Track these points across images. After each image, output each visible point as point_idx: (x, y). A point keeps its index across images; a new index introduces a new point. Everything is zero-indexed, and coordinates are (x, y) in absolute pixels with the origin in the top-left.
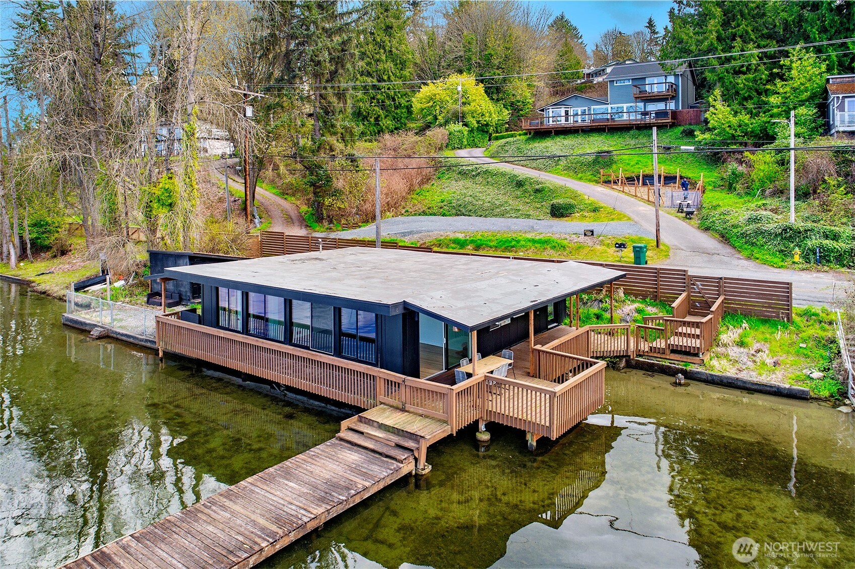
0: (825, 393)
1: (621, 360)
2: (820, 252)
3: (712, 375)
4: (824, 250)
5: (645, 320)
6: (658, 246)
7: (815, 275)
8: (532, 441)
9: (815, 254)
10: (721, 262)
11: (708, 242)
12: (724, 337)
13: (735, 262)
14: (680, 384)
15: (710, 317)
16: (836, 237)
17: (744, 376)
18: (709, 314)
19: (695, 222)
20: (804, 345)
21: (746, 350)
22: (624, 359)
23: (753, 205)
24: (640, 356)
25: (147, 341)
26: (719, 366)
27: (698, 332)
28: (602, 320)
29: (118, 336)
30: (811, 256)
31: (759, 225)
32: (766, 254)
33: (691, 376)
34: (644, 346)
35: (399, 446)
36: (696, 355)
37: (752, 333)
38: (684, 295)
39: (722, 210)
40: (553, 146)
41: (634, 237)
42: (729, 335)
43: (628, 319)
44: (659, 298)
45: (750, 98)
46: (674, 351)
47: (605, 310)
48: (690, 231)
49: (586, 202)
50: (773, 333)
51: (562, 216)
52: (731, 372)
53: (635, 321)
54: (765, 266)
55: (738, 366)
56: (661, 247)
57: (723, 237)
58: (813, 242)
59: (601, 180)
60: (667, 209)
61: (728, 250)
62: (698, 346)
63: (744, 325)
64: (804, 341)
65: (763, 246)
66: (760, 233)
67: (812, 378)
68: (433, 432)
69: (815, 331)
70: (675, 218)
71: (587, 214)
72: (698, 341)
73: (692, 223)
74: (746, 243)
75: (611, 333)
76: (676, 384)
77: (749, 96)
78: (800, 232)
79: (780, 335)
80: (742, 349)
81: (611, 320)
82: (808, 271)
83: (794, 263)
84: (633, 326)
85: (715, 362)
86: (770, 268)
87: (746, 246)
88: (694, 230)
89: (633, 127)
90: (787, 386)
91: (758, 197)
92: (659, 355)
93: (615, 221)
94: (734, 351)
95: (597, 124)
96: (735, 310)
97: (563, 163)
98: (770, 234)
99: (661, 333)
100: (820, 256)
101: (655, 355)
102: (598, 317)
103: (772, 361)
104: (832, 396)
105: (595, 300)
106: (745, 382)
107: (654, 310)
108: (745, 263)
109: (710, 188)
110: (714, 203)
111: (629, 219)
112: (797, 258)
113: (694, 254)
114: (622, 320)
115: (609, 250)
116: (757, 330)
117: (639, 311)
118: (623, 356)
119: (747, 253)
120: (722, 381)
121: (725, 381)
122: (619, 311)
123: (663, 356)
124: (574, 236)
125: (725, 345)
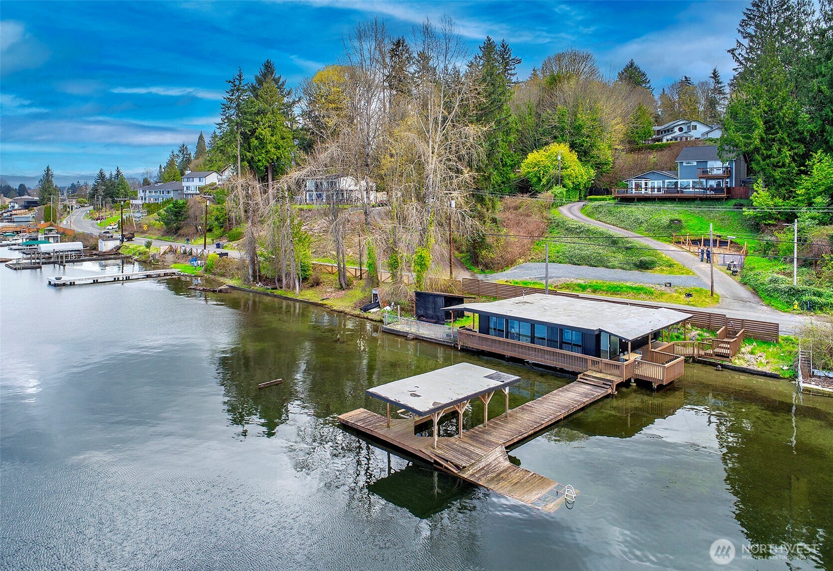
0: (787, 376)
1: (690, 359)
2: (810, 304)
3: (735, 367)
4: (812, 303)
5: (703, 340)
6: (712, 295)
7: (805, 317)
8: (655, 386)
9: (807, 305)
10: (751, 307)
11: (744, 293)
12: (743, 350)
13: (760, 307)
14: (719, 370)
15: (735, 339)
16: (820, 295)
17: (751, 367)
18: (735, 338)
19: (738, 278)
20: (783, 355)
21: (754, 356)
22: (692, 359)
23: (777, 269)
24: (701, 357)
25: (444, 341)
26: (738, 363)
27: (729, 346)
28: (680, 339)
29: (424, 339)
30: (805, 306)
31: (776, 285)
32: (778, 303)
33: (723, 367)
34: (702, 352)
35: (604, 384)
36: (728, 357)
37: (758, 348)
38: (724, 327)
39: (756, 271)
40: (637, 211)
41: (697, 288)
42: (746, 348)
43: (694, 339)
44: (710, 329)
45: (784, 185)
46: (716, 355)
47: (681, 334)
48: (733, 283)
49: (664, 259)
50: (768, 348)
51: (647, 268)
52: (745, 366)
53: (698, 340)
54: (777, 311)
55: (748, 363)
56: (714, 296)
57: (754, 290)
58: (805, 298)
59: (674, 241)
60: (720, 267)
61: (757, 299)
62: (729, 353)
63: (754, 344)
64: (783, 352)
65: (777, 298)
66: (776, 290)
67: (783, 369)
68: (617, 380)
69: (789, 348)
70: (725, 274)
71: (665, 268)
72: (729, 351)
73: (736, 279)
74: (767, 295)
75: (684, 346)
76: (717, 370)
77: (784, 184)
78: (799, 291)
79: (772, 349)
80: (752, 356)
81: (685, 339)
82: (801, 315)
83: (794, 309)
84: (696, 343)
85: (737, 361)
86: (780, 312)
87: (767, 297)
88: (737, 284)
89: (697, 199)
90: (770, 372)
91: (782, 262)
92: (709, 357)
93: (684, 275)
94: (747, 357)
95: (670, 195)
96: (750, 336)
97: (645, 225)
98: (782, 291)
99: (711, 346)
100: (810, 306)
101: (707, 357)
102: (677, 337)
103: (766, 362)
104: (790, 377)
105: (676, 328)
106: (750, 370)
107: (708, 335)
108: (765, 308)
109: (752, 252)
110: (752, 266)
111: (694, 274)
112: (796, 307)
113: (735, 301)
114: (690, 339)
115: (681, 296)
116: (760, 347)
117: (699, 335)
118: (691, 357)
119: (767, 302)
120: (739, 369)
121: (741, 369)
122: (689, 335)
123: (711, 357)
124: (658, 286)
125: (743, 353)
